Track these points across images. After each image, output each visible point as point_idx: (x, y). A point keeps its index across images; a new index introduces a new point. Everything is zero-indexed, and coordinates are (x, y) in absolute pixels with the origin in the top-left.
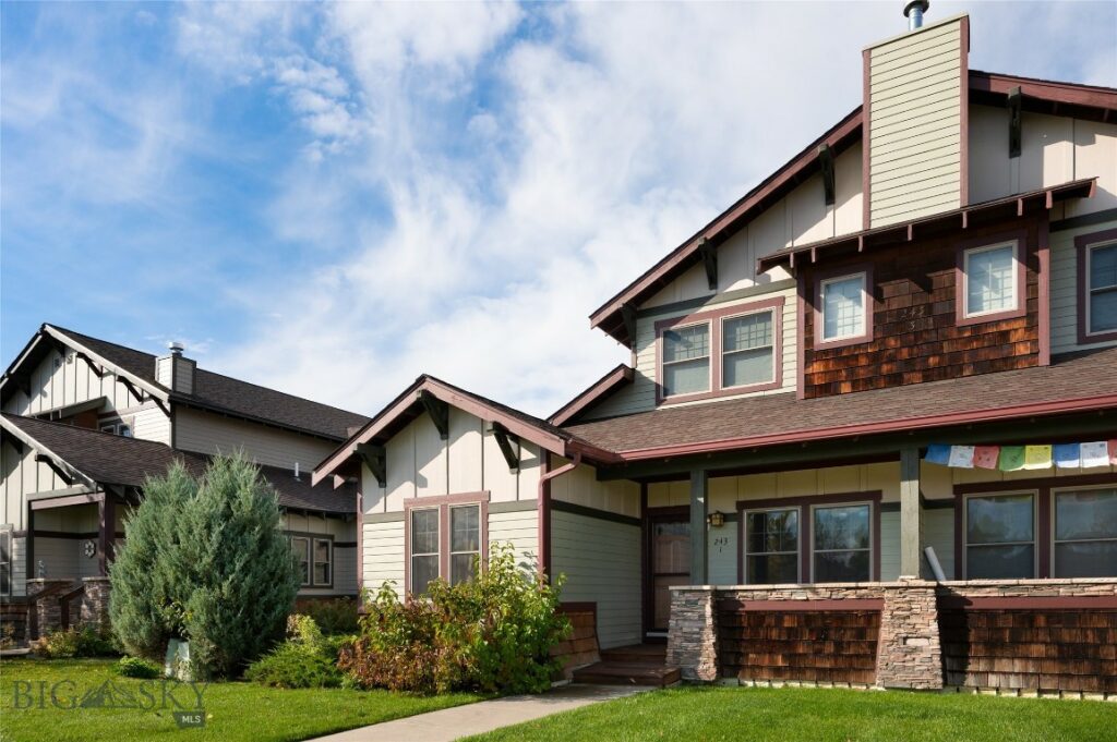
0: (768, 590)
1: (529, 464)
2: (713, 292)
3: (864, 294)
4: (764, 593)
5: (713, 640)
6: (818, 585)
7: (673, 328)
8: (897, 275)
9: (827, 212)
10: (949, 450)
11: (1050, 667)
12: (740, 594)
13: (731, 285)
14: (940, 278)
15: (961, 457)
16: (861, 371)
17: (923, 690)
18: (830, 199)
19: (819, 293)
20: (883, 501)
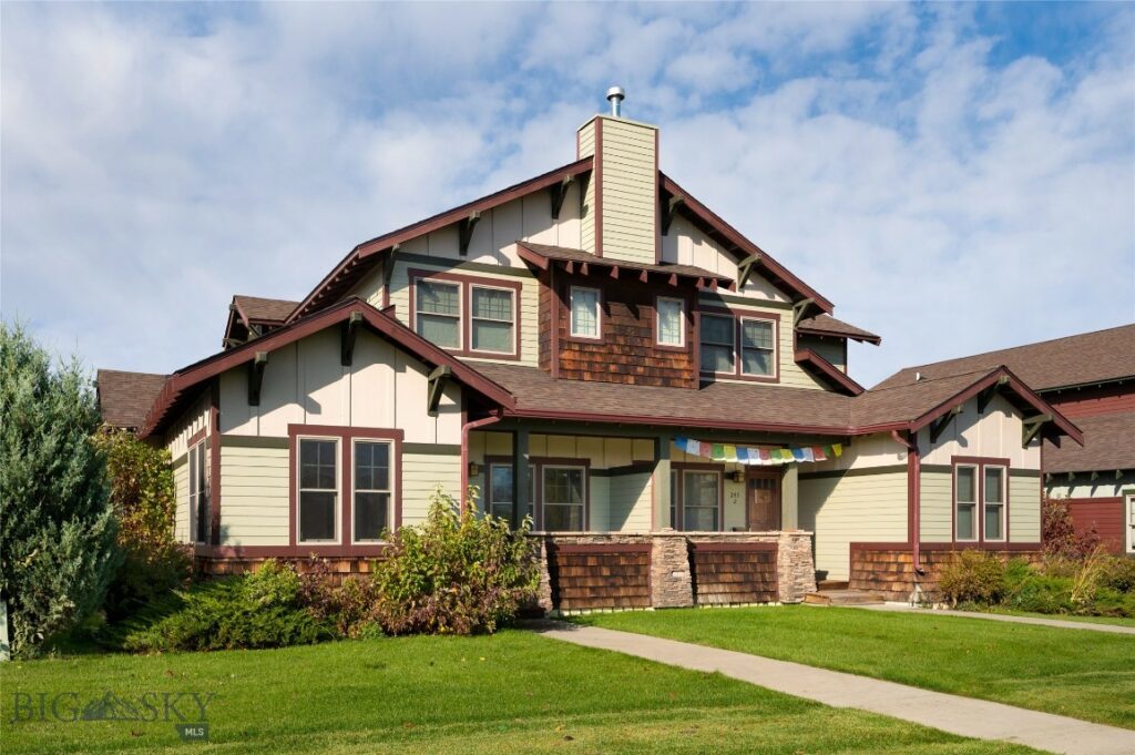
0: (577, 536)
1: (448, 409)
2: (463, 258)
3: (598, 306)
4: (574, 539)
5: (548, 578)
6: (612, 533)
7: (426, 279)
8: (619, 300)
9: (553, 224)
10: (686, 441)
11: (736, 588)
12: (557, 539)
13: (478, 257)
14: (644, 310)
15: (693, 448)
16: (597, 366)
17: (685, 607)
18: (555, 214)
19: (569, 295)
20: (592, 467)
